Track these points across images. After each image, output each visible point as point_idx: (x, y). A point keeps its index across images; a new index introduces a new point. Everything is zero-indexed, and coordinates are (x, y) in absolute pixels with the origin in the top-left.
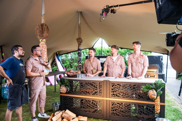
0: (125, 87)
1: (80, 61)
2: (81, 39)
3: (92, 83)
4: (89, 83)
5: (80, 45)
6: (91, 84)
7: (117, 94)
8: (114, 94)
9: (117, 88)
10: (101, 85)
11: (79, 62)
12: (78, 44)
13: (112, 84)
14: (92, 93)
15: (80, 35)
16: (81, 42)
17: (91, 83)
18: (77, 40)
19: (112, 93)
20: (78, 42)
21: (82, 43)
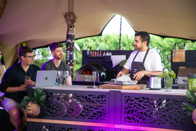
0: (150, 103)
1: (71, 61)
2: (73, 14)
3: (88, 97)
4: (82, 96)
5: (71, 27)
6: (86, 97)
7: (134, 117)
8: (128, 118)
9: (135, 104)
10: (105, 101)
11: (69, 63)
12: (66, 25)
13: (125, 97)
14: (88, 115)
15: (71, 6)
16: (73, 21)
17: (87, 95)
18: (65, 16)
19: (126, 115)
20: (67, 20)
21: (75, 24)
